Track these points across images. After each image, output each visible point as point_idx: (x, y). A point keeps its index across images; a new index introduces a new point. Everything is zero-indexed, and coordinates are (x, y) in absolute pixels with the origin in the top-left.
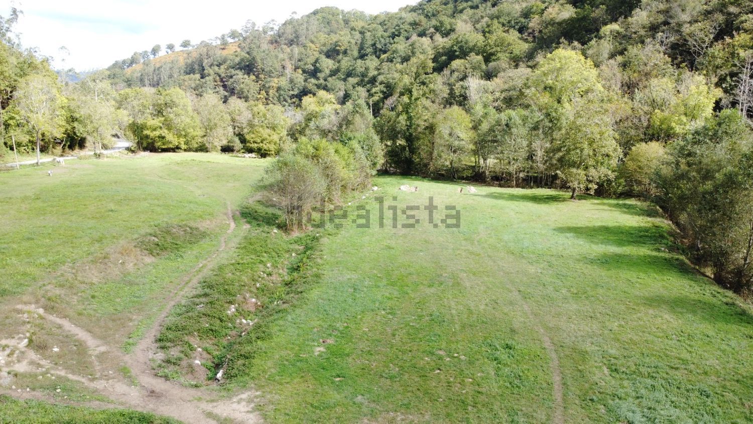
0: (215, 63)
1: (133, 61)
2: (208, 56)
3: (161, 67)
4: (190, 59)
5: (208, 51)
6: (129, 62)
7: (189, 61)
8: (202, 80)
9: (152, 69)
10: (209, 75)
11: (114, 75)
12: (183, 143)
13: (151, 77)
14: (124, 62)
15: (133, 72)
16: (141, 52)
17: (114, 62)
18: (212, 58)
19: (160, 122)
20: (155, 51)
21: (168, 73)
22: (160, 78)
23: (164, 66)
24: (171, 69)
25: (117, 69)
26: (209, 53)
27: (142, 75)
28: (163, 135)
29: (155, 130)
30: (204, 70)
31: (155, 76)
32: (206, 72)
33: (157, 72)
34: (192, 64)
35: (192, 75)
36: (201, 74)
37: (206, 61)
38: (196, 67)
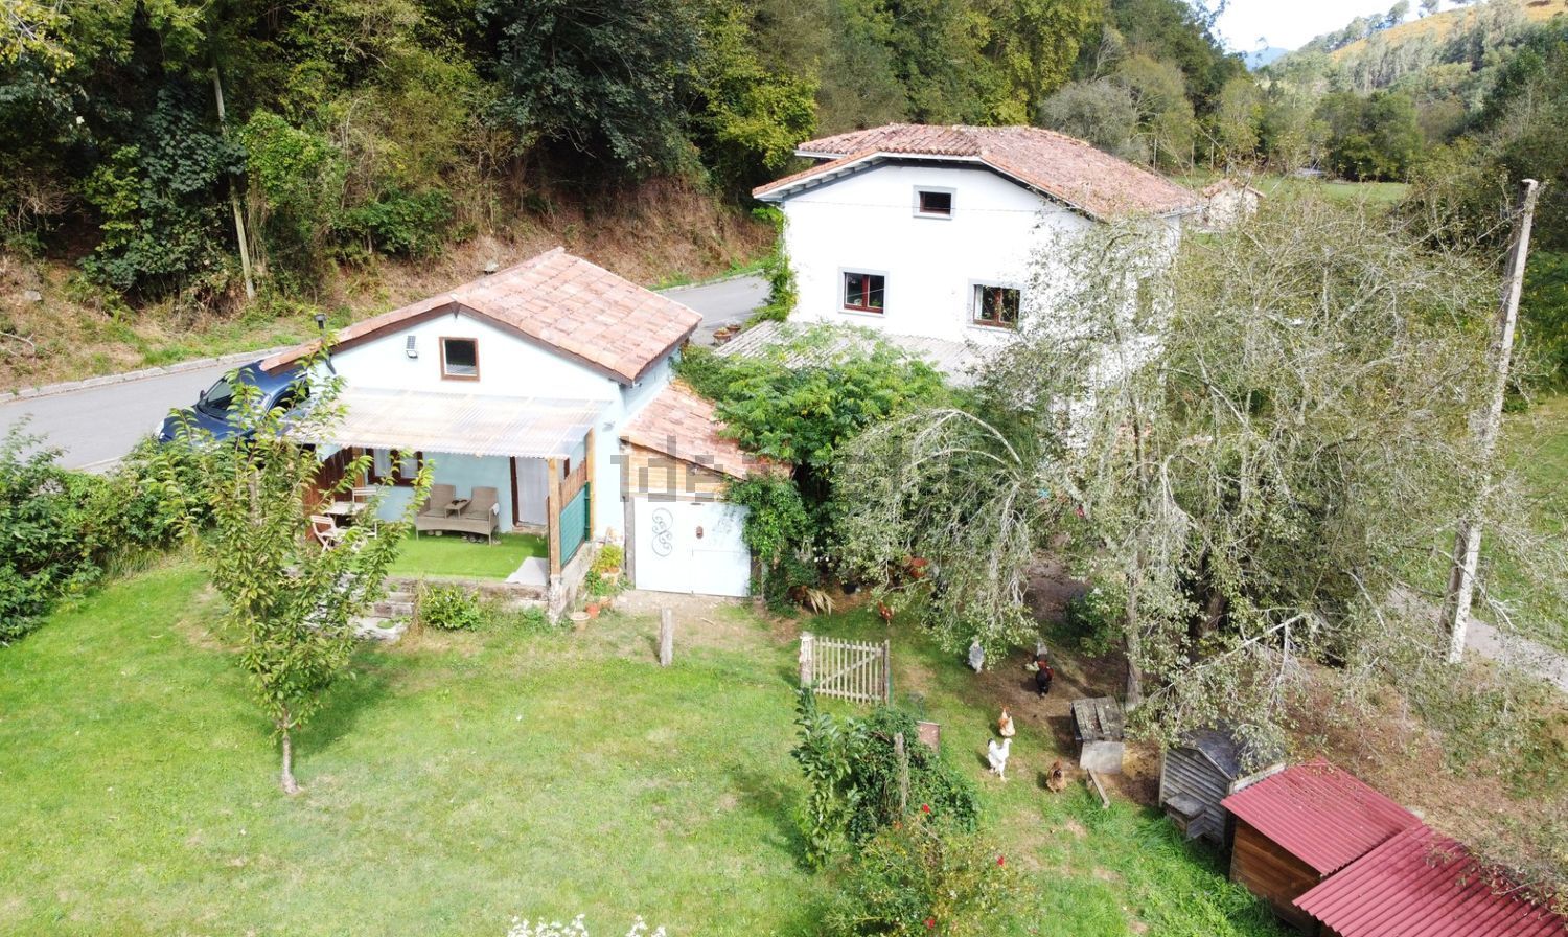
0: (1509, 39)
1: (1348, 36)
2: (1497, 25)
3: (1401, 47)
4: (1459, 33)
5: (1498, 14)
6: (1341, 38)
7: (1456, 37)
8: (1472, 74)
9: (1381, 53)
10: (1490, 63)
11: (1309, 63)
12: (1393, 169)
13: (1377, 68)
14: (1331, 38)
15: (1345, 59)
16: (1367, 17)
17: (1311, 39)
18: (1504, 29)
19: (1369, 139)
20: (1395, 15)
21: (1410, 58)
22: (1393, 71)
23: (1406, 47)
24: (1417, 52)
25: (1316, 54)
26: (1500, 19)
27: (1359, 64)
28: (1369, 156)
29: (1360, 150)
30: (1483, 53)
31: (1385, 65)
32: (1485, 57)
33: (1390, 58)
34: (1460, 44)
35: (1456, 64)
36: (1474, 62)
37: (1490, 35)
38: (1468, 47)
